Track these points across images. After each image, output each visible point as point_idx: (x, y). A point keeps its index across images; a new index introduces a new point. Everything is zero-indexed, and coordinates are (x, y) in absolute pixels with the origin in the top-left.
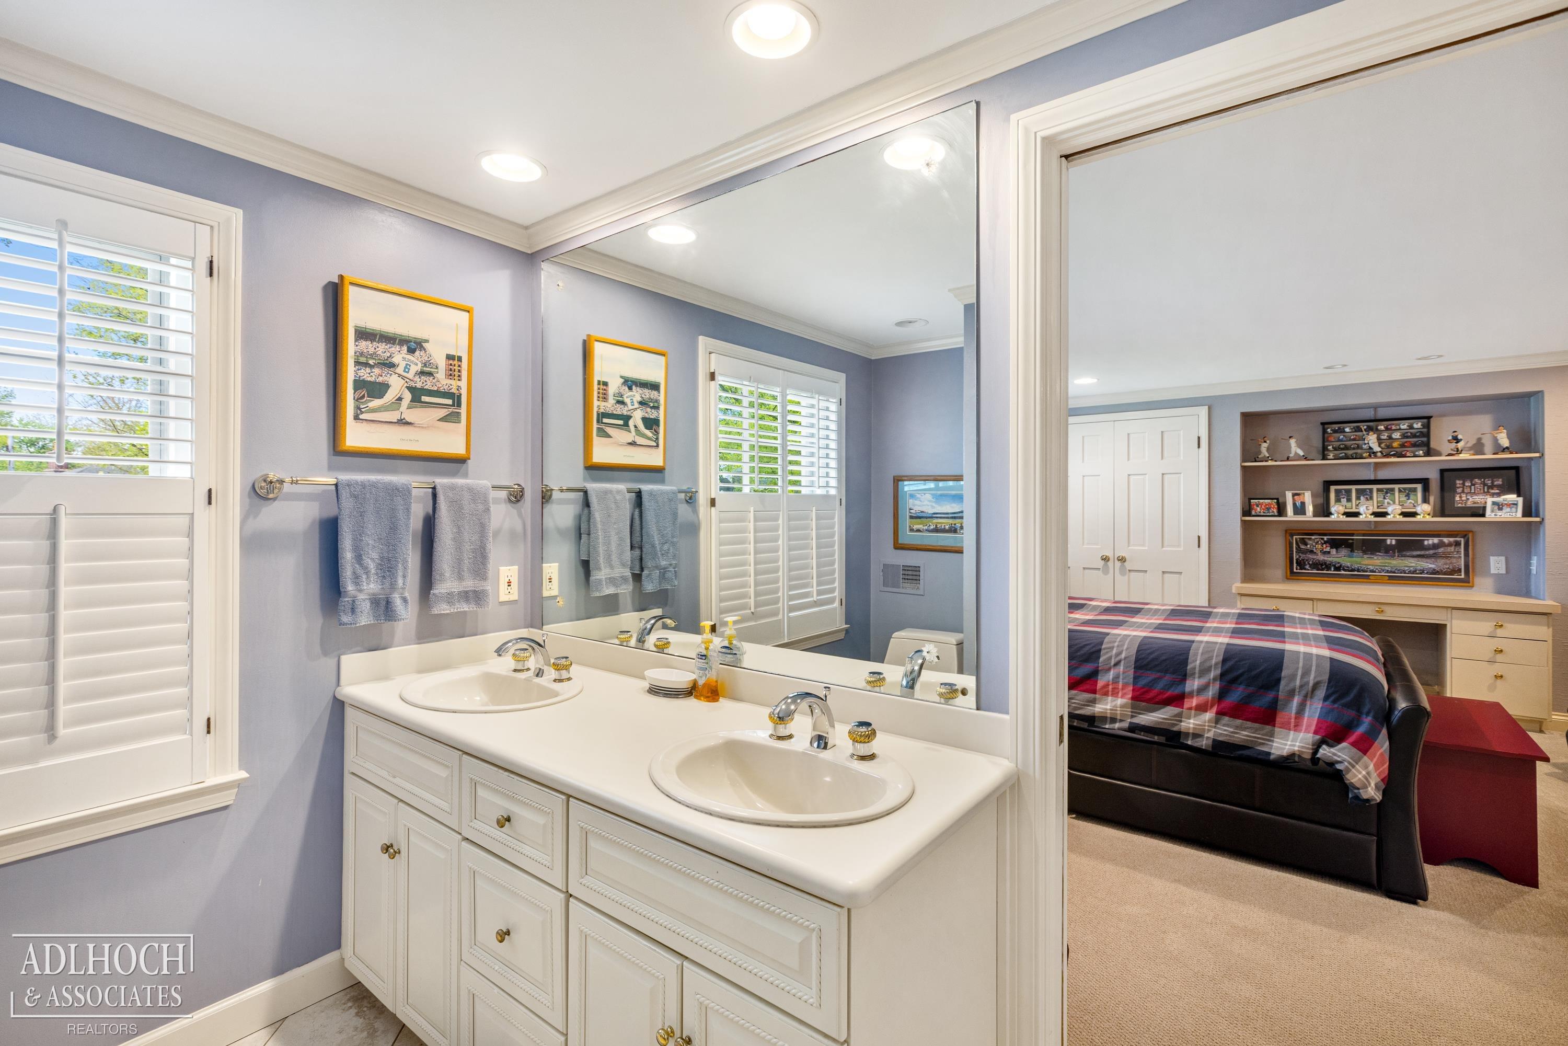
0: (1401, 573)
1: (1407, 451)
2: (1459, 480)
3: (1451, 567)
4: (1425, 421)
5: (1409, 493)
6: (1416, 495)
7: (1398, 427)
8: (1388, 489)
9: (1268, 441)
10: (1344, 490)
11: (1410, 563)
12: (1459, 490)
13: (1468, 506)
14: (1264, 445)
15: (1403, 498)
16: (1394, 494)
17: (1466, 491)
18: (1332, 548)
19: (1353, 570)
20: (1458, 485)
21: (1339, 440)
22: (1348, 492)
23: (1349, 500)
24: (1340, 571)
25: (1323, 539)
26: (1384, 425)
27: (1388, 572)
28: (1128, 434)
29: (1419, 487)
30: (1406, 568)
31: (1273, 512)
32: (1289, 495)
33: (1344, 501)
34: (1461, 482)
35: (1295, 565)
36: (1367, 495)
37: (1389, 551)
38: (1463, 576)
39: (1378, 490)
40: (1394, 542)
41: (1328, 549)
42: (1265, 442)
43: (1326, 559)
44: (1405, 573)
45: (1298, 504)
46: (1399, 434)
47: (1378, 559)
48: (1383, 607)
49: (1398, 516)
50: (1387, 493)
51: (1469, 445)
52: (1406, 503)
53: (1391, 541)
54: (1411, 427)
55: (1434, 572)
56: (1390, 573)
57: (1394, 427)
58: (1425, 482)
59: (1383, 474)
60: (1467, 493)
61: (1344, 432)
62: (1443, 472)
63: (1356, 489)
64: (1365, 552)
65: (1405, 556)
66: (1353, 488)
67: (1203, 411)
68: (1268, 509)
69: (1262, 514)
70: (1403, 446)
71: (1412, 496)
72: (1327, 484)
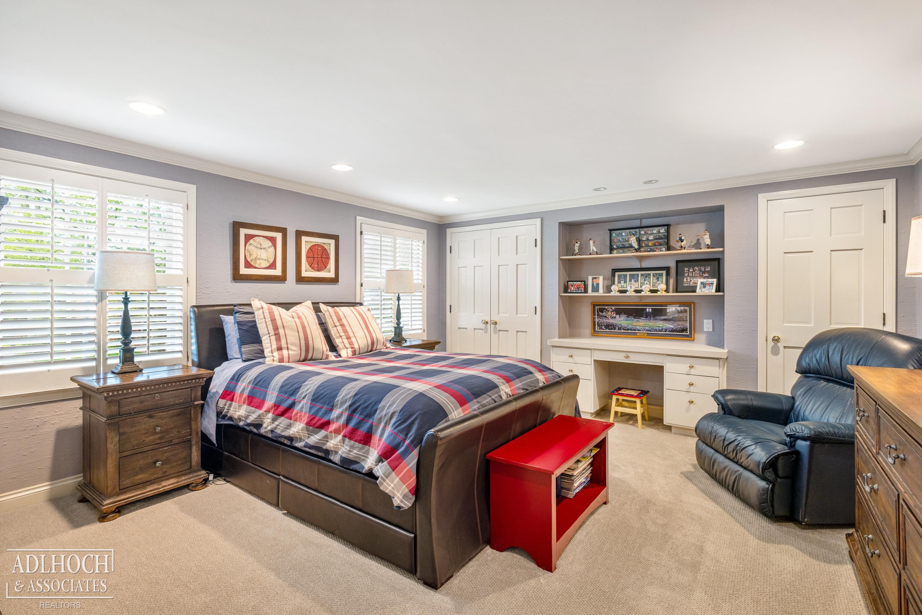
0: (654, 331)
1: (657, 248)
2: (687, 267)
3: (682, 327)
4: (666, 227)
5: (658, 277)
6: (662, 278)
7: (652, 232)
8: (647, 274)
9: (579, 242)
10: (623, 275)
11: (659, 324)
12: (686, 275)
13: (691, 285)
14: (577, 245)
15: (655, 281)
16: (650, 278)
17: (690, 275)
18: (617, 314)
19: (628, 330)
20: (686, 271)
21: (620, 241)
22: (625, 276)
23: (625, 282)
24: (621, 330)
25: (612, 308)
26: (644, 231)
27: (647, 330)
28: (499, 238)
29: (664, 272)
30: (657, 328)
31: (581, 290)
32: (590, 278)
33: (622, 282)
34: (687, 269)
35: (597, 326)
36: (635, 278)
37: (647, 316)
38: (688, 333)
39: (642, 275)
40: (650, 311)
41: (614, 315)
42: (577, 243)
43: (613, 322)
44: (657, 331)
45: (595, 284)
46: (652, 236)
47: (642, 322)
48: (629, 354)
49: (648, 292)
50: (646, 277)
51: (693, 244)
52: (656, 283)
53: (649, 310)
54: (659, 232)
55: (673, 331)
56: (648, 331)
57: (649, 232)
58: (667, 269)
59: (645, 264)
60: (690, 277)
61: (622, 236)
62: (678, 262)
63: (630, 275)
64: (635, 317)
65: (656, 319)
66: (628, 273)
67: (538, 221)
68: (578, 288)
69: (574, 292)
70: (655, 245)
71: (660, 279)
72: (614, 271)
